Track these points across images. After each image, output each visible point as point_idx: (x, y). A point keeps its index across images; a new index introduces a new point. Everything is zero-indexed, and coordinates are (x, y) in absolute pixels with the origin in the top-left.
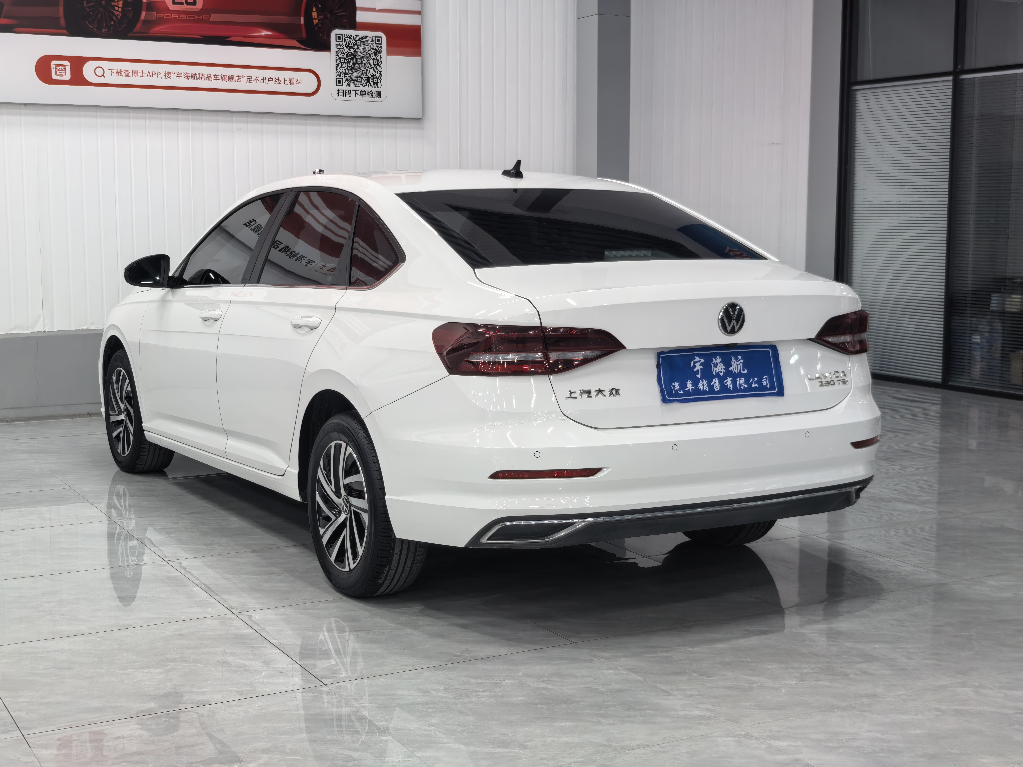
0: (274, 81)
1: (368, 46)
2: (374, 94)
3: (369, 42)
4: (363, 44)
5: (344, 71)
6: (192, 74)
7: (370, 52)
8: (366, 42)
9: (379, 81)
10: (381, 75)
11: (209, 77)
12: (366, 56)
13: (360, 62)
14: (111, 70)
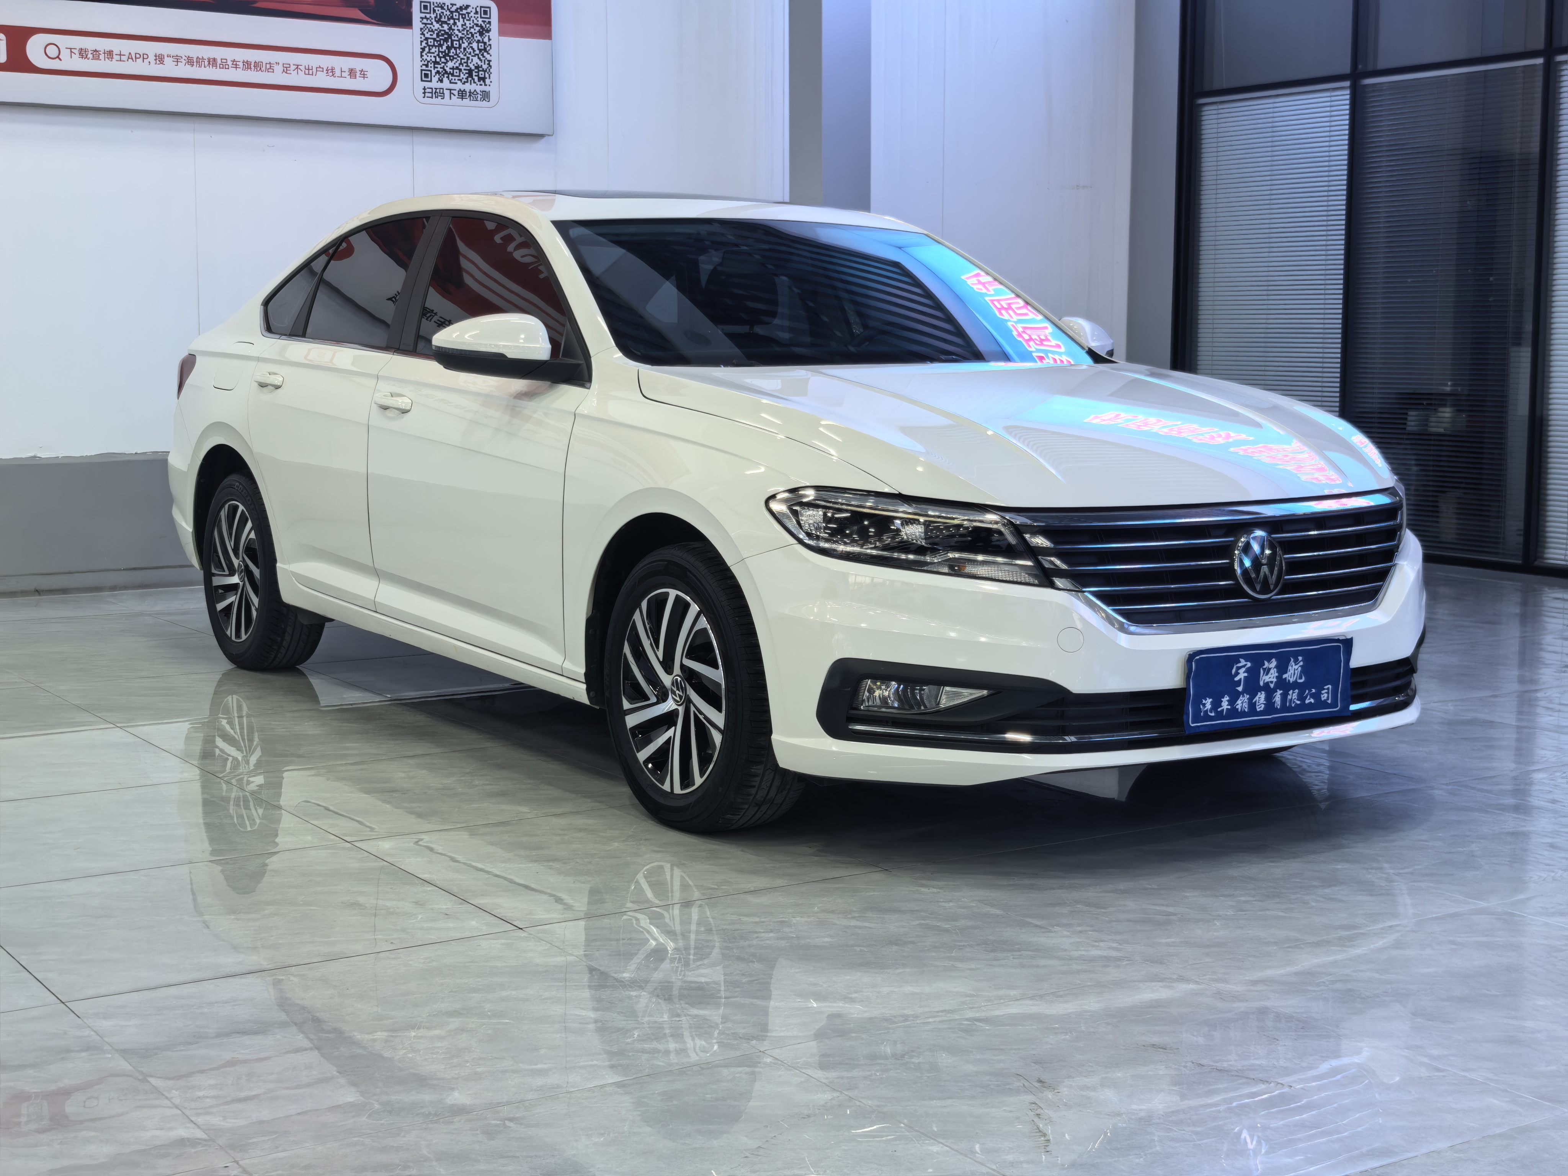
0: (325, 72)
1: (469, 20)
2: (479, 95)
3: (472, 14)
4: (462, 18)
5: (433, 59)
6: (198, 58)
7: (472, 30)
8: (467, 15)
9: (487, 75)
10: (491, 66)
11: (224, 64)
12: (468, 36)
13: (457, 46)
14: (71, 49)
